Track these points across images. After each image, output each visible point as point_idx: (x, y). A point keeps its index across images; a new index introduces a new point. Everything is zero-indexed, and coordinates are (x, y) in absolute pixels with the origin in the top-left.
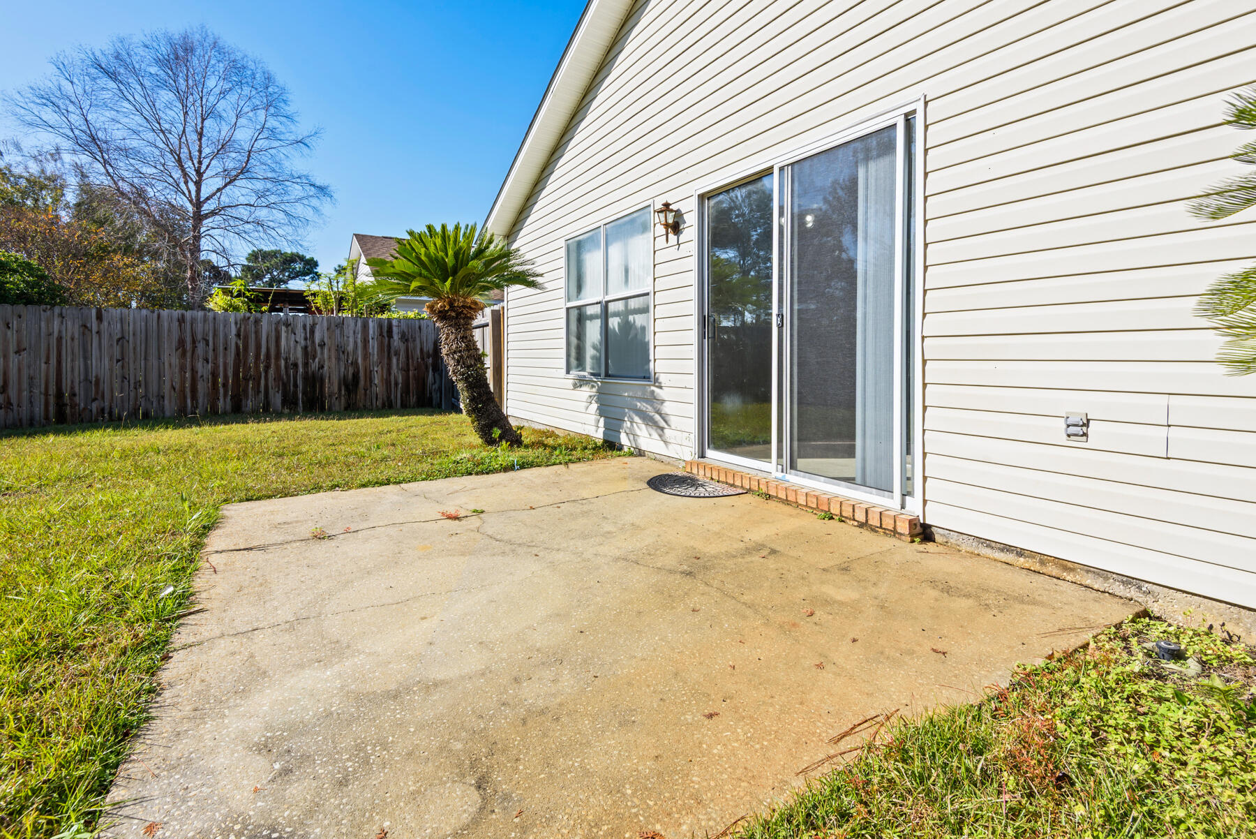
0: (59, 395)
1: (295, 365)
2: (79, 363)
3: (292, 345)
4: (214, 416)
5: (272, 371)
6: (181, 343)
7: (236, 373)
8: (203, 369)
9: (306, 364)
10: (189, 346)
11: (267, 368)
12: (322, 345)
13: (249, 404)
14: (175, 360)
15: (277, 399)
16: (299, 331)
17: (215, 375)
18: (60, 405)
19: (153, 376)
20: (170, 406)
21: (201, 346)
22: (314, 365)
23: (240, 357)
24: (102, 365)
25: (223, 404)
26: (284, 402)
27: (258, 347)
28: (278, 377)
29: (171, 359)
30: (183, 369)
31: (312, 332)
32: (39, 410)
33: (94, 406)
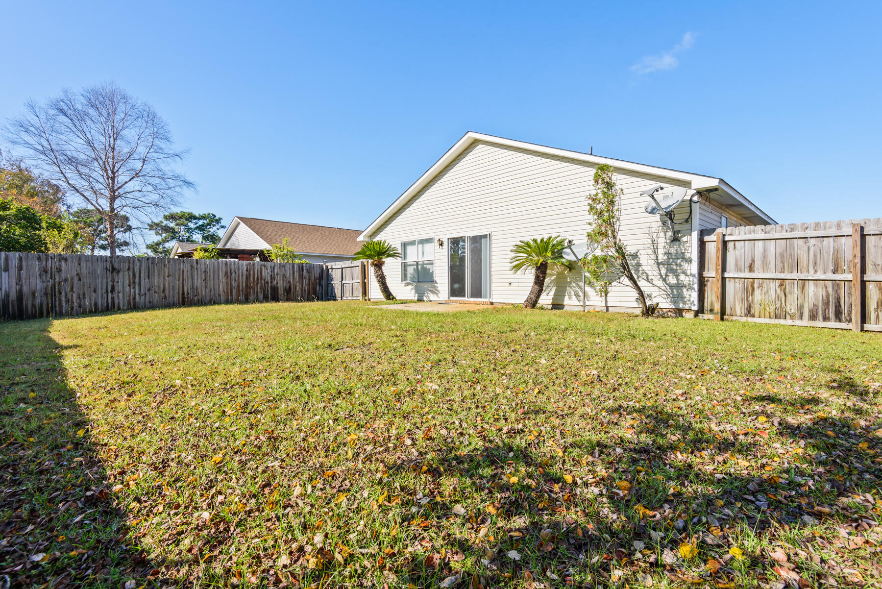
0: (183, 294)
1: (268, 282)
2: (190, 281)
3: (266, 274)
4: (238, 302)
5: (259, 286)
6: (226, 273)
7: (246, 285)
8: (235, 284)
9: (271, 282)
10: (229, 275)
11: (258, 283)
12: (277, 274)
13: (251, 298)
14: (224, 280)
15: (261, 296)
16: (269, 268)
17: (238, 286)
18: (183, 298)
19: (217, 287)
20: (223, 298)
21: (233, 274)
22: (274, 283)
23: (248, 278)
24: (198, 282)
25: (242, 298)
26: (264, 298)
27: (254, 275)
28: (261, 288)
29: (223, 279)
30: (227, 283)
31: (274, 269)
32: (176, 300)
33: (196, 298)
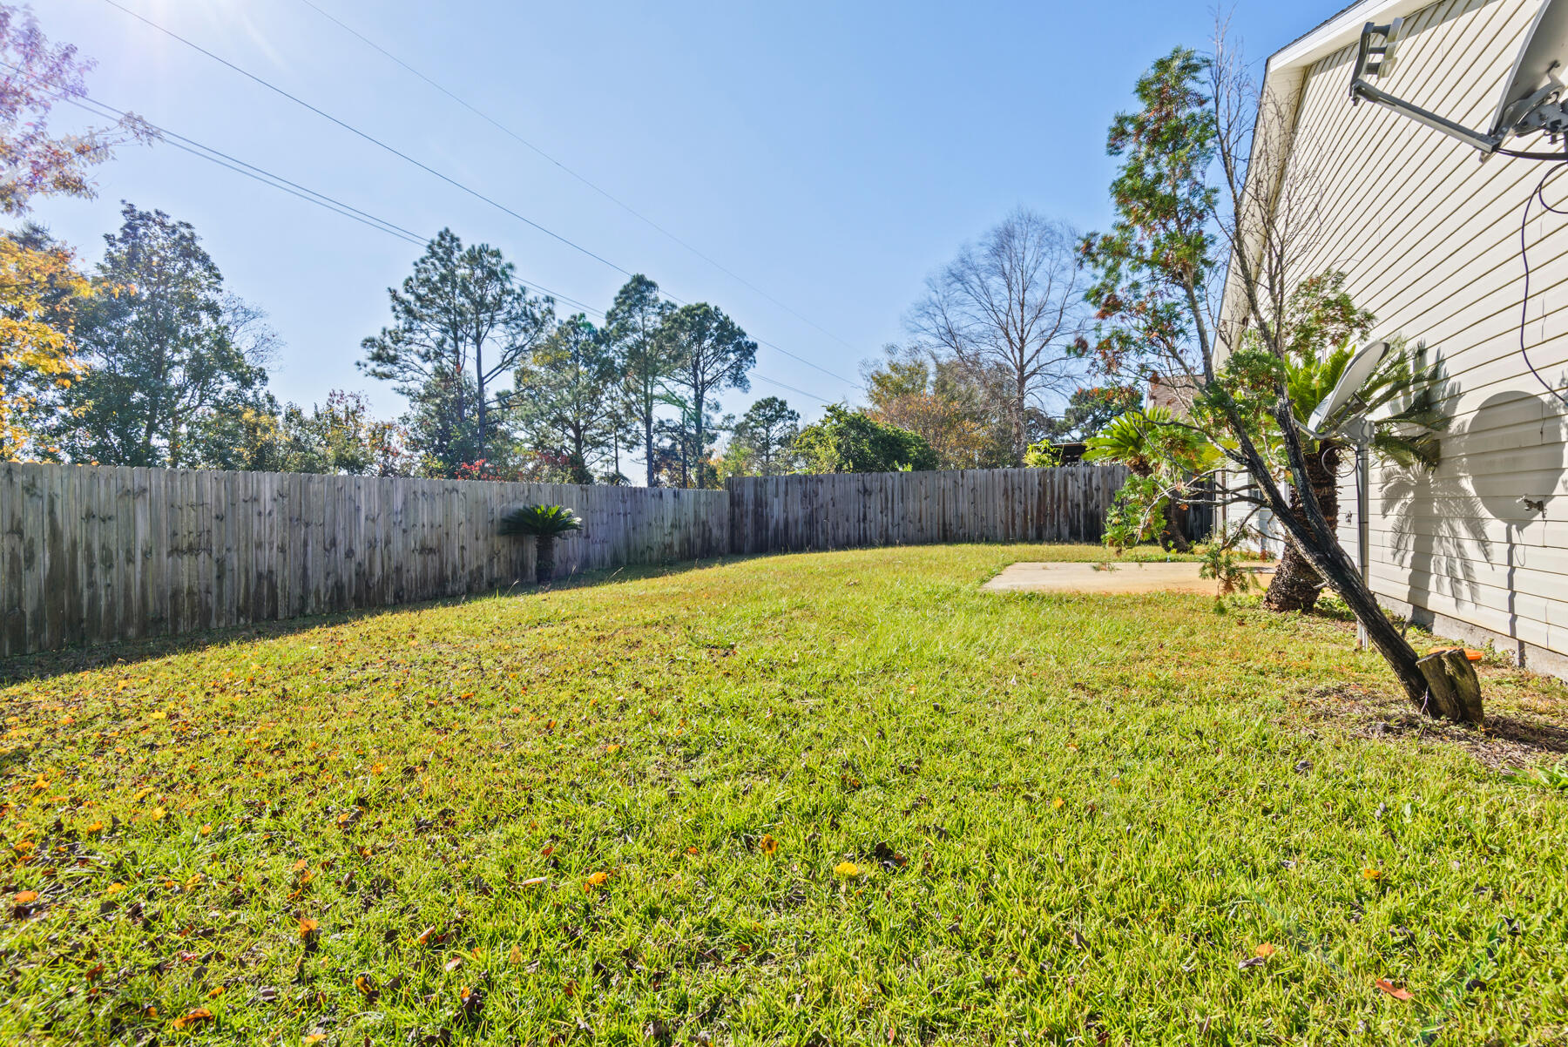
0: (944, 524)
1: (1078, 505)
2: (953, 505)
3: (1076, 490)
4: (1025, 539)
5: (1062, 511)
6: (1006, 490)
7: (1039, 511)
8: (1019, 509)
9: (1086, 505)
10: (1010, 493)
11: (1059, 507)
12: (1098, 489)
13: (1047, 533)
14: (1002, 504)
15: (1066, 531)
16: (1081, 479)
17: (1025, 513)
18: (945, 531)
19: (991, 513)
20: (1000, 532)
21: (1017, 492)
22: (1092, 506)
23: (1041, 496)
24: (965, 507)
25: (1032, 533)
26: (1071, 533)
27: (1053, 492)
28: (1066, 515)
29: (1000, 501)
30: (1007, 508)
31: (1090, 479)
32: (935, 532)
33: (961, 532)
